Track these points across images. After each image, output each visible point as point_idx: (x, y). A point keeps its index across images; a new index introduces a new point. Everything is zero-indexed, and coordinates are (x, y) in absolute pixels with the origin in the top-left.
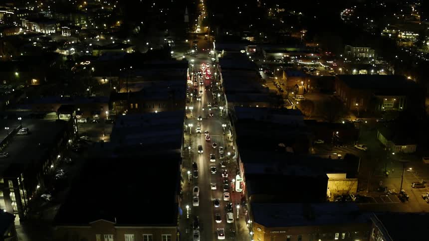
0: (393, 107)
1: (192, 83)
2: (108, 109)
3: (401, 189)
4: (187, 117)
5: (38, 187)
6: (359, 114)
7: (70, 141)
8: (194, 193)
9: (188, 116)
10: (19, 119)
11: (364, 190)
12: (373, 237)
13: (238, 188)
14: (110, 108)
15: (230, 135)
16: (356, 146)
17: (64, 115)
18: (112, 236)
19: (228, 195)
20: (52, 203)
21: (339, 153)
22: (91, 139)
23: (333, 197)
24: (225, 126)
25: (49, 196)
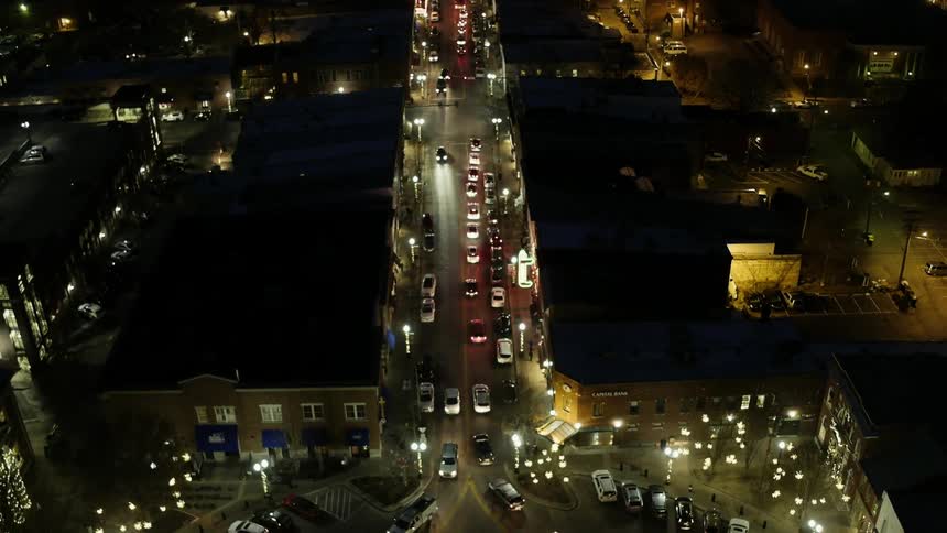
0: (892, 72)
1: (426, 15)
2: (230, 86)
3: (901, 278)
4: (412, 100)
5: (70, 288)
6: (811, 87)
7: (142, 170)
8: (423, 290)
9: (415, 96)
10: (23, 125)
11: (814, 280)
12: (830, 405)
13: (522, 280)
14: (236, 84)
15: (509, 143)
16: (801, 169)
17: (127, 110)
18: (232, 409)
19: (501, 294)
20: (102, 325)
21: (763, 187)
22: (193, 160)
23: (742, 296)
24: (500, 121)
25: (95, 308)
